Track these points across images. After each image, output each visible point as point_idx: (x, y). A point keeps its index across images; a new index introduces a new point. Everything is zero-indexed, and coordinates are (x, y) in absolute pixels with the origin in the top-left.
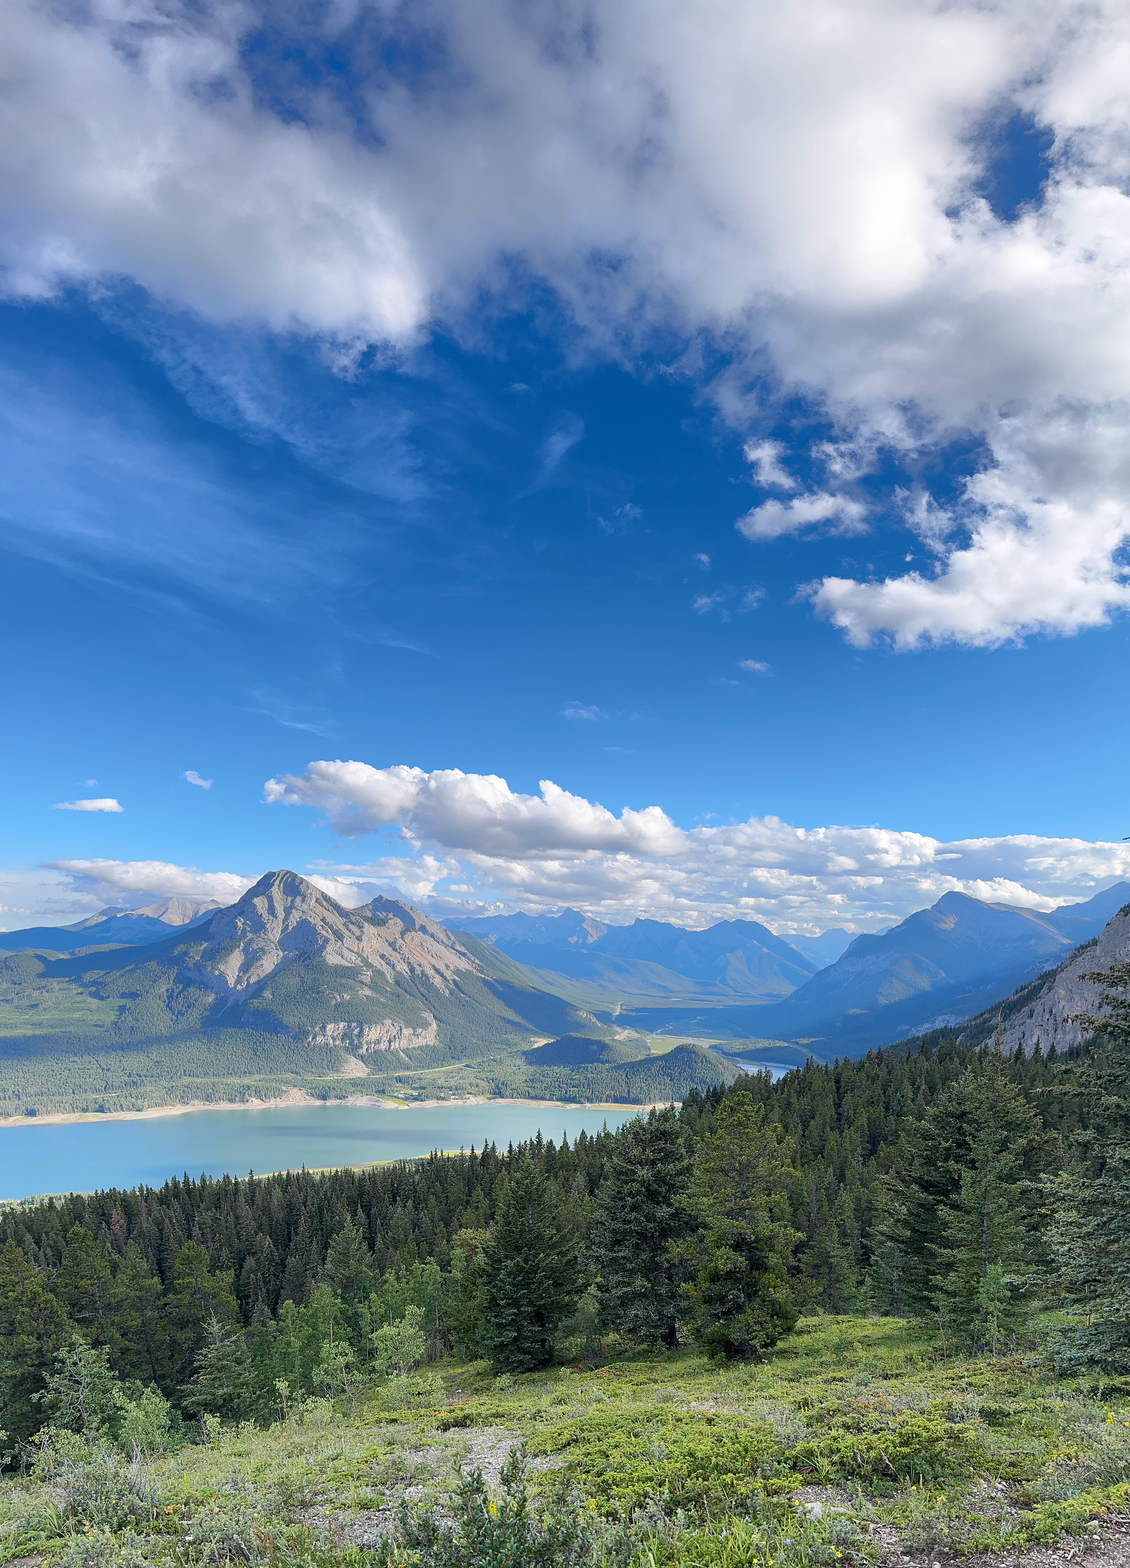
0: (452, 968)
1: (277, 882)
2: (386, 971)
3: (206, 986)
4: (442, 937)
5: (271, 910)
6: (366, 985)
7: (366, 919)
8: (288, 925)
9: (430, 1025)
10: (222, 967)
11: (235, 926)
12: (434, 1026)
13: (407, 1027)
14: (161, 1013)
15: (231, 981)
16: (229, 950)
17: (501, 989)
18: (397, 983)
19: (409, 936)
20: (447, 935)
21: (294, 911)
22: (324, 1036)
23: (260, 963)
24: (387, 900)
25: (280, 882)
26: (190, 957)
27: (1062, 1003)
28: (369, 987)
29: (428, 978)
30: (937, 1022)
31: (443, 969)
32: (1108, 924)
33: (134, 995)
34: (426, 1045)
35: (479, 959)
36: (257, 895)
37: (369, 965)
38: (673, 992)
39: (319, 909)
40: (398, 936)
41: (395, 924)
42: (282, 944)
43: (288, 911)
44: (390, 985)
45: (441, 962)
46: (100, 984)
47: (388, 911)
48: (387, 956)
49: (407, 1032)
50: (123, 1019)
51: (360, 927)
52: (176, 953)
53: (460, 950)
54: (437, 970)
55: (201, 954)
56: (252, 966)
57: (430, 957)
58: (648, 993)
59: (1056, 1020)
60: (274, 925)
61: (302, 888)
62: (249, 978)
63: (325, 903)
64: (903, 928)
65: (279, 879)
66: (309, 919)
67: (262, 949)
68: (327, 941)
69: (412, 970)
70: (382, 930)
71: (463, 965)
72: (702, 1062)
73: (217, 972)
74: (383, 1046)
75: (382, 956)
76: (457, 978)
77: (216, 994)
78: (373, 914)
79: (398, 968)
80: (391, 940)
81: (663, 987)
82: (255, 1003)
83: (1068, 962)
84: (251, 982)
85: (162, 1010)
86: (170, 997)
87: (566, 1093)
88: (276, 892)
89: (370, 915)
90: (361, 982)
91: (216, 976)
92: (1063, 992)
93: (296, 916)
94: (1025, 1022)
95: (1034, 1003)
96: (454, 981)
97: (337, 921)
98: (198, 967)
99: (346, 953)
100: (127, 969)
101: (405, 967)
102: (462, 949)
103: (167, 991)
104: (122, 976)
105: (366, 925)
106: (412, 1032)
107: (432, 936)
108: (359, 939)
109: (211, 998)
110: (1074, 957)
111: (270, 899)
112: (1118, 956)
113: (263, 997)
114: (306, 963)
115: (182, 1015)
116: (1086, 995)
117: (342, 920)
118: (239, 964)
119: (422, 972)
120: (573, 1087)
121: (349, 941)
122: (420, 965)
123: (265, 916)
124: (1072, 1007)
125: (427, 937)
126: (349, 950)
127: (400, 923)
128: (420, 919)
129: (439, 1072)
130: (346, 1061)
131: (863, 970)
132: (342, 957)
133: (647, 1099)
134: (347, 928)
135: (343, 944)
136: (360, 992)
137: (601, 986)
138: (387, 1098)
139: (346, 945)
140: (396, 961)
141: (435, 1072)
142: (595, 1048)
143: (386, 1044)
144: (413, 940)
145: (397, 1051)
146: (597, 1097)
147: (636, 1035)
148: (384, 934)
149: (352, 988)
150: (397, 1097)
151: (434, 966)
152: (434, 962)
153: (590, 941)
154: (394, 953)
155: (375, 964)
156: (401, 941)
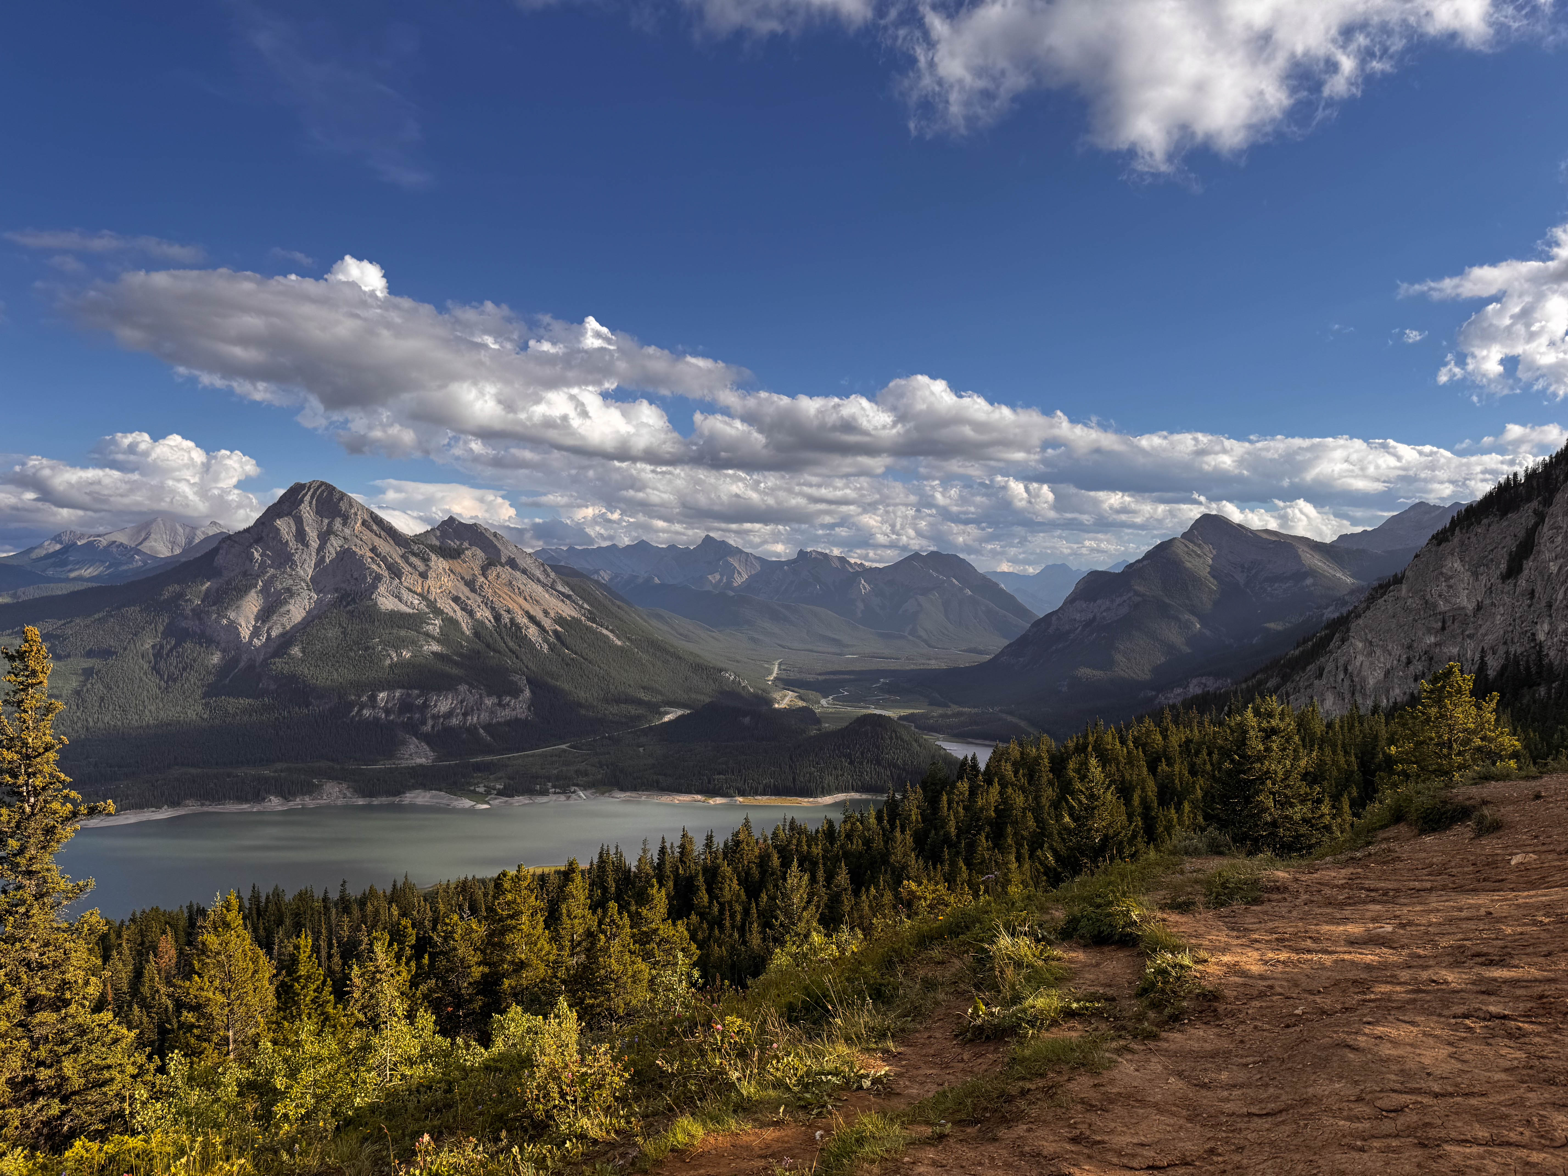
0: (552, 614)
1: (308, 498)
2: (460, 620)
3: (207, 640)
4: (538, 573)
5: (301, 536)
6: (434, 638)
7: (433, 548)
8: (324, 557)
9: (522, 691)
10: (232, 615)
11: (251, 558)
12: (527, 693)
13: (489, 695)
14: (144, 678)
15: (245, 633)
16: (242, 592)
17: (619, 643)
18: (477, 634)
19: (492, 573)
20: (545, 571)
21: (332, 537)
22: (374, 707)
23: (284, 609)
24: (460, 523)
25: (312, 497)
26: (187, 601)
27: (1360, 658)
28: (438, 641)
29: (518, 628)
31: (539, 615)
32: (1417, 556)
33: (106, 653)
34: (517, 720)
35: (588, 604)
36: (280, 516)
37: (438, 612)
38: (847, 646)
39: (367, 535)
40: (478, 571)
41: (474, 557)
42: (316, 583)
43: (324, 537)
44: (467, 638)
45: (537, 608)
46: (57, 637)
47: (462, 539)
48: (463, 598)
49: (489, 702)
50: (89, 686)
51: (426, 560)
52: (166, 595)
53: (563, 590)
54: (532, 619)
55: (202, 596)
56: (274, 612)
57: (521, 600)
58: (817, 648)
59: (1352, 681)
60: (304, 556)
61: (343, 506)
62: (270, 629)
63: (375, 527)
64: (1143, 562)
65: (310, 493)
66: (354, 548)
67: (288, 590)
68: (378, 578)
69: (497, 618)
70: (457, 565)
71: (568, 611)
72: (891, 738)
73: (225, 621)
74: (454, 721)
75: (456, 599)
76: (559, 629)
77: (224, 651)
78: (442, 543)
79: (478, 615)
80: (468, 577)
81: (834, 640)
82: (279, 664)
83: (1364, 605)
84: (274, 634)
85: (145, 673)
86: (158, 655)
87: (709, 782)
88: (307, 511)
89: (438, 543)
90: (427, 635)
91: (222, 627)
92: (1360, 645)
93: (335, 544)
94: (1312, 684)
95: (1322, 659)
96: (555, 632)
97: (395, 553)
98: (198, 614)
99: (405, 595)
100: (96, 616)
101: (488, 614)
102: (566, 590)
103: (153, 647)
104: (87, 626)
105: (433, 557)
106: (496, 701)
107: (524, 572)
108: (424, 576)
109: (216, 658)
110: (1371, 600)
111: (299, 521)
112: (1428, 596)
113: (289, 655)
114: (349, 608)
115: (175, 680)
116: (1390, 648)
117: (401, 551)
118: (255, 610)
119: (512, 620)
120: (719, 774)
121: (410, 579)
122: (508, 611)
123: (293, 544)
124: (1372, 663)
125: (518, 574)
126: (410, 590)
127: (480, 554)
128: (506, 548)
129: (532, 756)
130: (404, 743)
131: (1094, 618)
132: (400, 600)
133: (819, 790)
134: (407, 561)
135: (401, 583)
136: (425, 648)
137: (753, 640)
138: (459, 793)
139: (405, 584)
140: (474, 606)
141: (528, 756)
142: (747, 720)
143: (460, 717)
144: (498, 576)
145: (475, 728)
146: (752, 788)
147: (801, 704)
148: (458, 569)
149: (414, 642)
150: (474, 792)
151: (527, 613)
152: (527, 606)
153: (739, 580)
154: (472, 595)
155: (446, 611)
156: (482, 579)
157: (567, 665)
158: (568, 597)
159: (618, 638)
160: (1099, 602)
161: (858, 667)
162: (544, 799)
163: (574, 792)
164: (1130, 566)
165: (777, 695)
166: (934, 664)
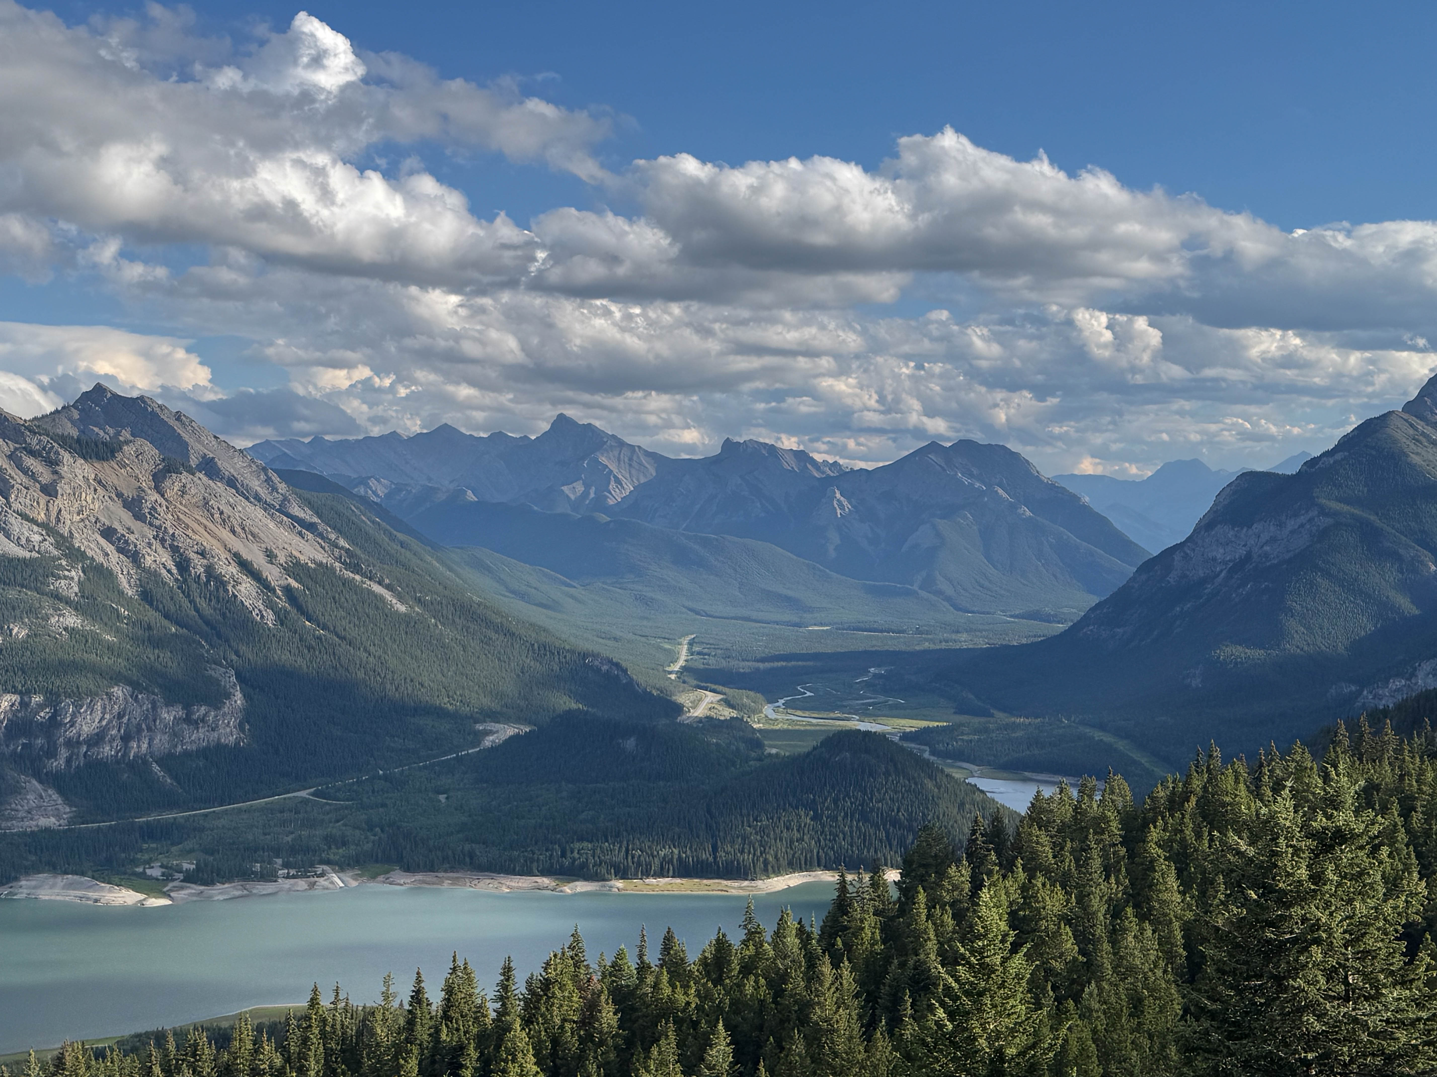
0: (282, 559)
2: (117, 569)
4: (256, 485)
6: (68, 602)
7: (65, 442)
9: (228, 696)
12: (238, 699)
13: (169, 703)
17: (402, 608)
18: (146, 596)
19: (173, 485)
20: (268, 480)
24: (115, 396)
28: (77, 608)
29: (221, 582)
30: (1421, 675)
31: (259, 560)
34: (220, 747)
35: (346, 538)
37: (76, 555)
38: (810, 610)
40: (147, 482)
41: (141, 456)
44: (128, 602)
45: (255, 547)
47: (118, 424)
48: (120, 530)
49: (168, 715)
51: (53, 463)
53: (301, 514)
54: (245, 566)
57: (225, 534)
58: (754, 615)
64: (1339, 456)
69: (183, 565)
70: (108, 471)
71: (309, 551)
74: (107, 751)
75: (108, 533)
76: (294, 584)
78: (82, 432)
79: (148, 561)
80: (129, 493)
81: (788, 599)
87: (563, 855)
89: (75, 433)
90: (57, 596)
96: (288, 590)
99: (16, 525)
101: (165, 558)
102: (307, 514)
105: (66, 457)
106: (182, 713)
107: (231, 482)
108: (49, 491)
117: (7, 447)
119: (209, 570)
120: (582, 839)
121: (24, 497)
122: (202, 554)
125: (219, 487)
126: (25, 517)
127: (150, 450)
128: (199, 441)
129: (247, 811)
130: (16, 790)
131: (1249, 556)
132: (8, 536)
133: (760, 865)
134: (20, 466)
135: (8, 504)
136: (53, 620)
137: (642, 600)
138: (116, 879)
139: (16, 506)
140: (141, 546)
141: (240, 810)
142: (630, 744)
143: (118, 743)
144: (183, 492)
145: (145, 762)
146: (639, 864)
147: (727, 713)
148: (112, 479)
149: (32, 611)
150: (143, 875)
151: (237, 556)
152: (237, 545)
153: (616, 495)
154: (136, 525)
155: (90, 553)
156: (156, 496)
157: (309, 648)
158: (311, 527)
159: (401, 599)
160: (1257, 527)
161: (828, 647)
162: (269, 888)
163: (322, 875)
164: (1314, 462)
165: (684, 699)
166: (964, 641)
